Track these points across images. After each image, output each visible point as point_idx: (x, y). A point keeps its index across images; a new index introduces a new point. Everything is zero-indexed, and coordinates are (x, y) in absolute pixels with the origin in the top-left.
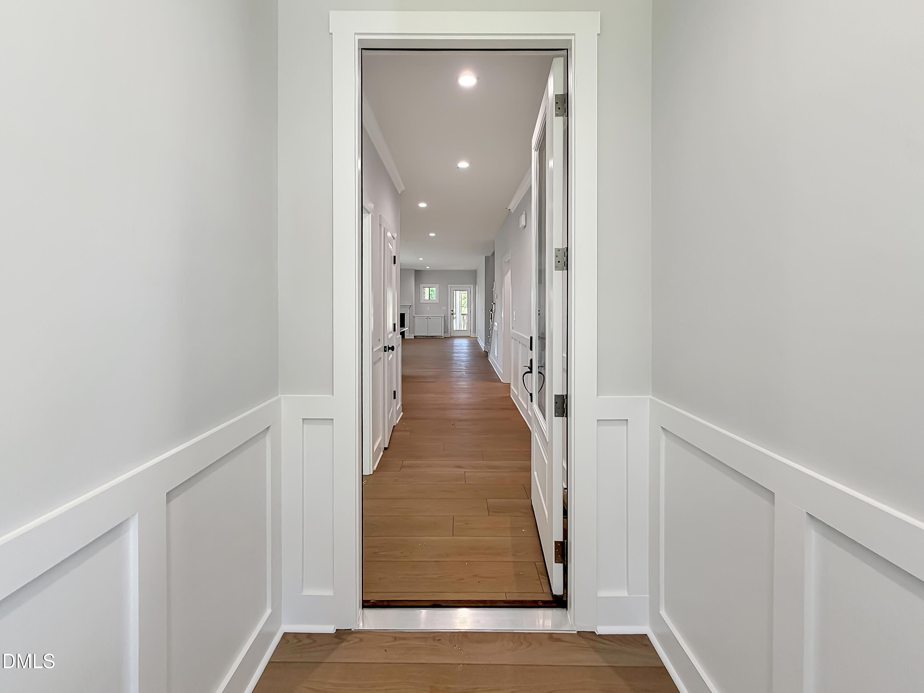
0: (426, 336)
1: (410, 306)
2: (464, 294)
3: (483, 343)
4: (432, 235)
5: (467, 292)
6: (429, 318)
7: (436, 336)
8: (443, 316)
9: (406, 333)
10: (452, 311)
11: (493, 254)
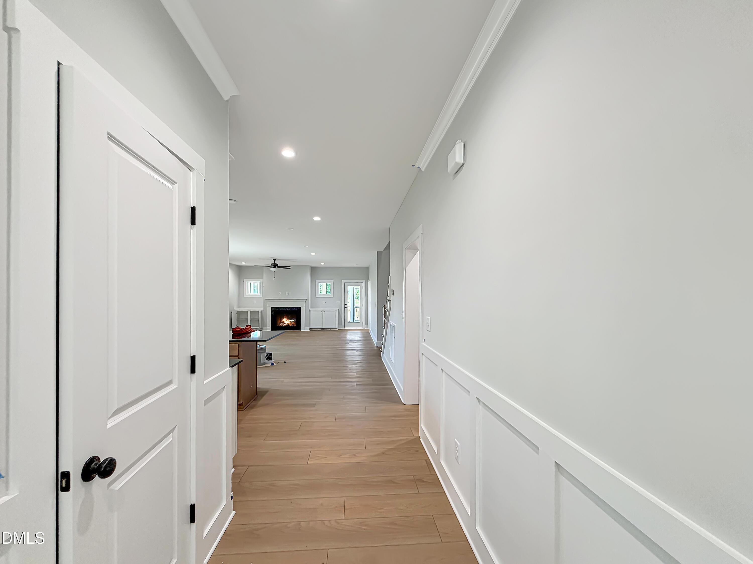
0: (321, 329)
1: (305, 300)
2: (358, 289)
3: (376, 337)
4: (317, 219)
5: (359, 288)
6: (324, 312)
7: (330, 329)
8: (338, 309)
9: (302, 326)
10: (346, 304)
11: (388, 247)
